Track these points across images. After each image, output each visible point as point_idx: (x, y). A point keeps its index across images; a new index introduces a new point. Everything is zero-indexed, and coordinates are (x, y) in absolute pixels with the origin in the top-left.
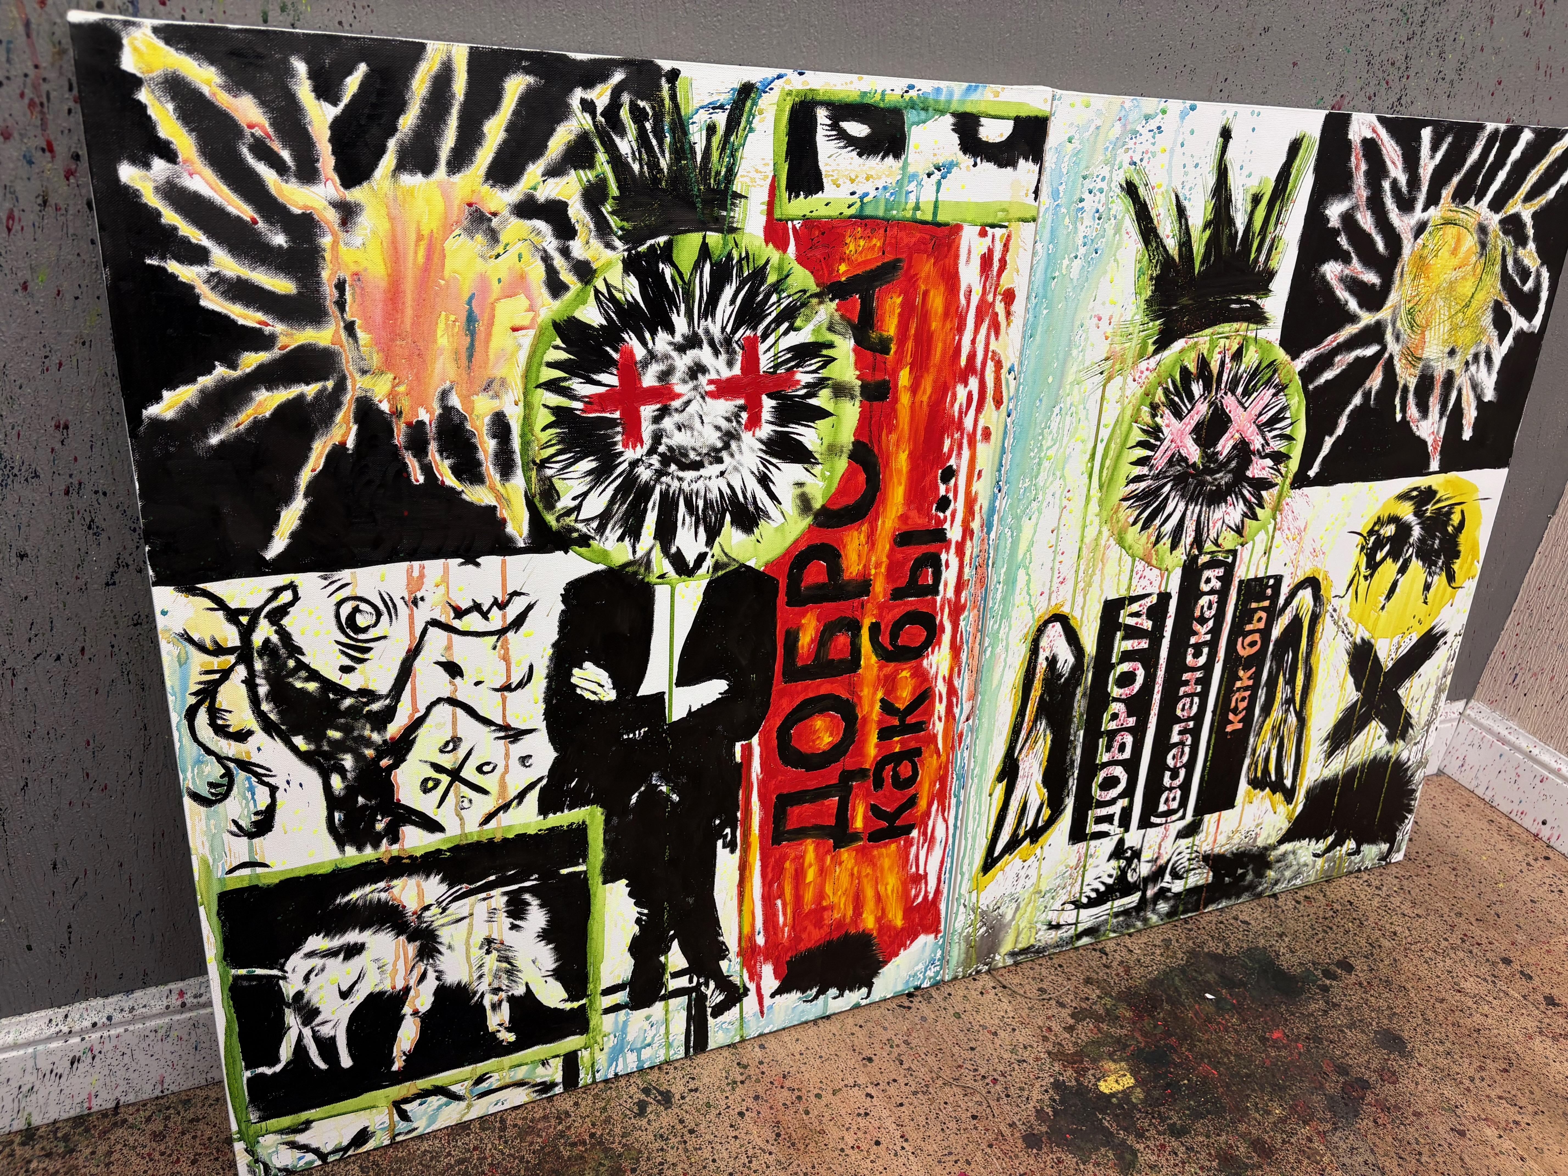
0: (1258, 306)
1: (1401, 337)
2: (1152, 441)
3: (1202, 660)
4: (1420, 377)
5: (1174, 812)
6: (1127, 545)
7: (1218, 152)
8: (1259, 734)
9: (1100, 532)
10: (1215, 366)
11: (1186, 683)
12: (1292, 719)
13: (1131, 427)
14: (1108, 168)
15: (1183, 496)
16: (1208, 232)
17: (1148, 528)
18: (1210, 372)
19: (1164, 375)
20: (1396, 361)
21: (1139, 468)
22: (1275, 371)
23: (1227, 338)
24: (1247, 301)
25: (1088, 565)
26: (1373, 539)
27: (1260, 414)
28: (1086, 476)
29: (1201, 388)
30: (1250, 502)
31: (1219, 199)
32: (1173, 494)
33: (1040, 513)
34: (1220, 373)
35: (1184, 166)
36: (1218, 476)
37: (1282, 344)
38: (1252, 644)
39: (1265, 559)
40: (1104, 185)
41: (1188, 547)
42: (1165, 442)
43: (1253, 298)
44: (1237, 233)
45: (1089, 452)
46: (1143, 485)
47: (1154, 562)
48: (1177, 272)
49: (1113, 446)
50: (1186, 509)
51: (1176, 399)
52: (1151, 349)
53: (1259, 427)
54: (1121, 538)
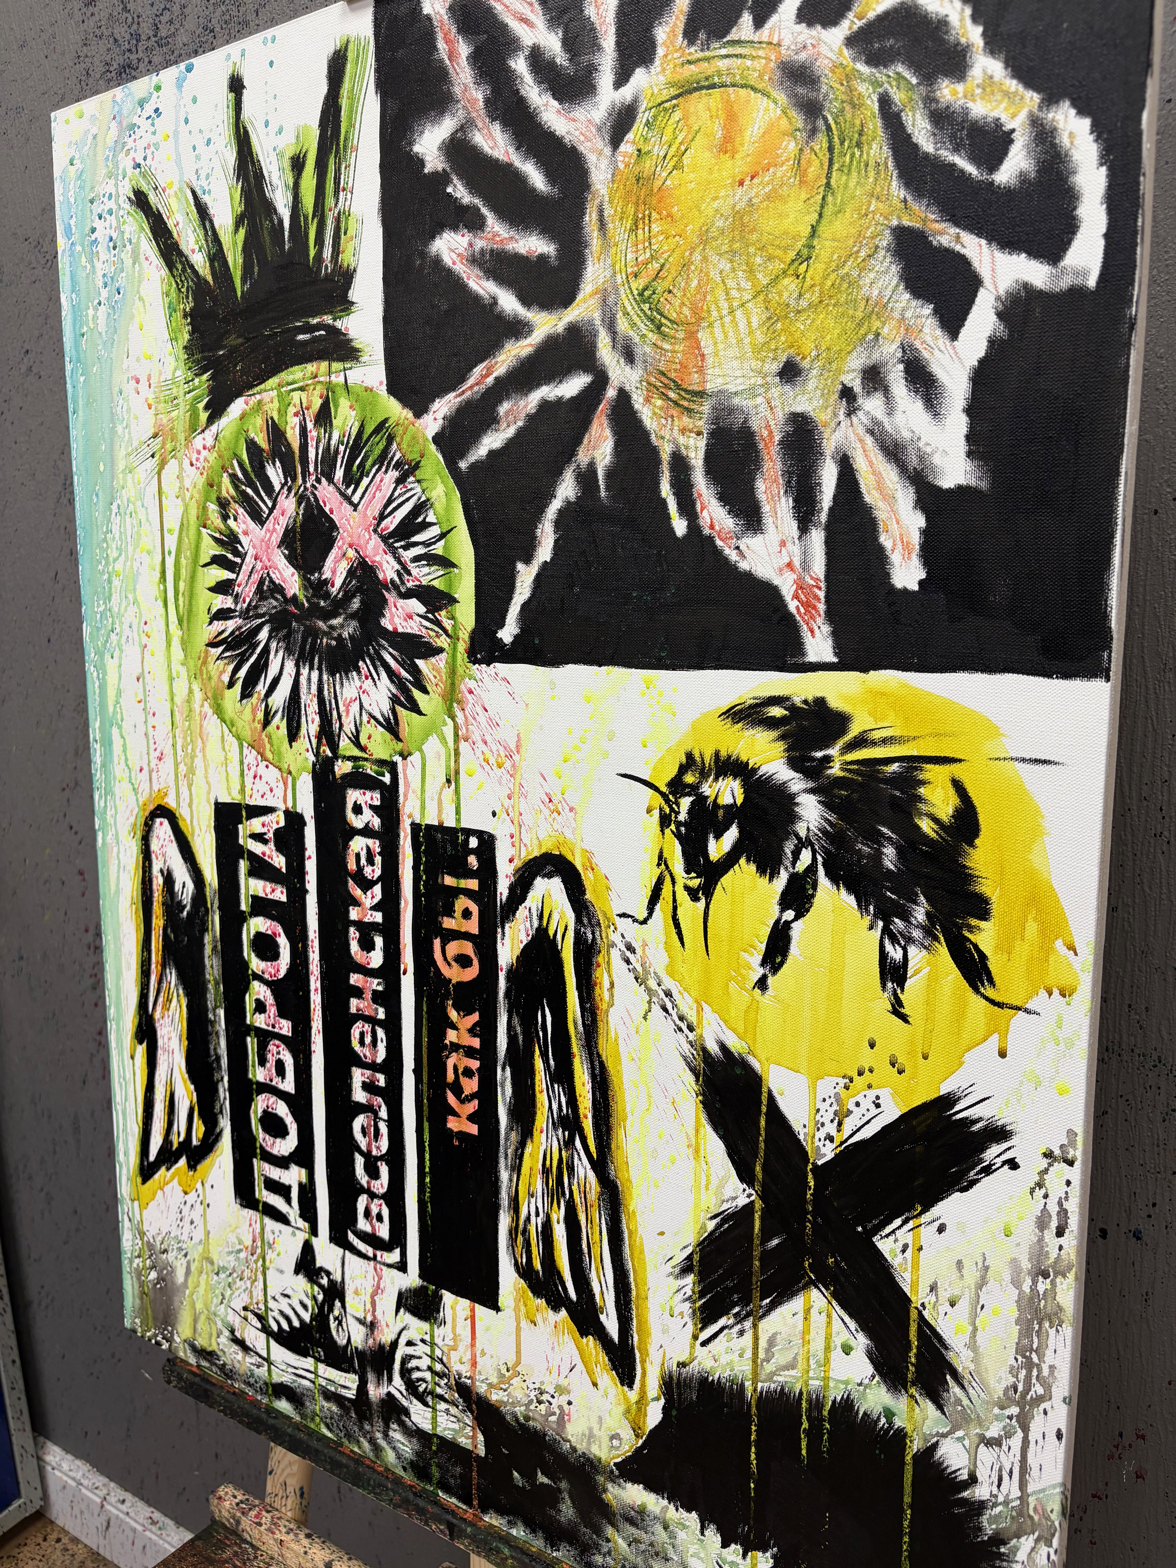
0: (338, 332)
1: (638, 351)
2: (230, 556)
3: (376, 959)
4: (713, 434)
5: (387, 1247)
6: (227, 718)
7: (232, 113)
8: (517, 1168)
9: (191, 691)
10: (293, 436)
11: (358, 993)
12: (584, 1169)
13: (199, 534)
14: (112, 182)
15: (289, 651)
16: (242, 232)
17: (250, 695)
18: (288, 446)
19: (227, 455)
20: (638, 401)
21: (221, 597)
22: (390, 439)
23: (302, 389)
24: (319, 327)
25: (185, 738)
26: (686, 803)
27: (382, 517)
28: (160, 603)
29: (280, 471)
30: (398, 677)
31: (246, 180)
32: (273, 645)
33: (121, 651)
34: (304, 447)
35: (194, 148)
36: (335, 622)
37: (393, 390)
38: (463, 961)
39: (449, 792)
40: (112, 205)
41: (314, 741)
42: (248, 559)
43: (328, 319)
44: (281, 221)
45: (158, 568)
46: (231, 625)
47: (269, 755)
48: (214, 299)
49: (183, 562)
50: (298, 674)
51: (249, 491)
52: (204, 416)
53: (384, 539)
54: (219, 705)
